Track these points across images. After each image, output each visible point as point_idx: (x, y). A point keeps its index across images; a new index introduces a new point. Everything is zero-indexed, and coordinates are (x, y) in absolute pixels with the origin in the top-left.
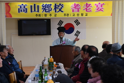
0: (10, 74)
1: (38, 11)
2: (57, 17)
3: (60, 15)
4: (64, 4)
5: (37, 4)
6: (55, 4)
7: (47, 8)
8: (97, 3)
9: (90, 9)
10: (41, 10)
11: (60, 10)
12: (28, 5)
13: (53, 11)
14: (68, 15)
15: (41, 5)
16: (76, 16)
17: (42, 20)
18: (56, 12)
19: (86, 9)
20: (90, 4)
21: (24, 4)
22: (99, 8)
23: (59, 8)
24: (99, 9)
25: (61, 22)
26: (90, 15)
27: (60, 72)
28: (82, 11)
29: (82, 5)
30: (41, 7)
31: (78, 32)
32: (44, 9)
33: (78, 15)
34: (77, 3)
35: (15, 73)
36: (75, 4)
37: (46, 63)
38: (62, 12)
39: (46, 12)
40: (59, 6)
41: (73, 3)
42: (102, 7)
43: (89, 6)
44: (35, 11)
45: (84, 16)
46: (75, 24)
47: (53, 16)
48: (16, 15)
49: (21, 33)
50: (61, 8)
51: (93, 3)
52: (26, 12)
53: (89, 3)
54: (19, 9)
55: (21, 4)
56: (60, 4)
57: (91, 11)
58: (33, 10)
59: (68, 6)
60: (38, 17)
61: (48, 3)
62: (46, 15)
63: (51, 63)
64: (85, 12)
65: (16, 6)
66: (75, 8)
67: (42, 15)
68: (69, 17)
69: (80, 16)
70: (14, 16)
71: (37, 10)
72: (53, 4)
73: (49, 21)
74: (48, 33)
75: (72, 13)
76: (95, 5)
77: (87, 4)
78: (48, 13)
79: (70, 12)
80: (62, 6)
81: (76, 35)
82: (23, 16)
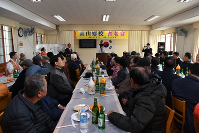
3: (101, 37)
4: (104, 31)
5: (89, 31)
7: (95, 33)
8: (121, 32)
9: (117, 34)
10: (91, 35)
12: (85, 32)
13: (98, 35)
15: (91, 32)
16: (110, 38)
17: (92, 40)
19: (115, 34)
20: (117, 32)
23: (101, 33)
24: (122, 35)
25: (102, 41)
26: (117, 38)
28: (113, 35)
29: (113, 32)
31: (111, 47)
32: (93, 34)
37: (95, 61)
38: (103, 36)
41: (108, 31)
44: (88, 35)
45: (114, 38)
46: (109, 43)
47: (98, 38)
48: (79, 37)
49: (81, 47)
51: (119, 32)
54: (80, 34)
57: (118, 36)
59: (106, 33)
60: (90, 38)
61: (95, 31)
64: (114, 36)
65: (78, 32)
67: (92, 37)
68: (106, 38)
69: (112, 38)
70: (77, 38)
72: (98, 32)
73: (95, 40)
74: (95, 47)
78: (95, 36)
79: (107, 36)
80: (103, 33)
81: (110, 48)
82: (82, 37)
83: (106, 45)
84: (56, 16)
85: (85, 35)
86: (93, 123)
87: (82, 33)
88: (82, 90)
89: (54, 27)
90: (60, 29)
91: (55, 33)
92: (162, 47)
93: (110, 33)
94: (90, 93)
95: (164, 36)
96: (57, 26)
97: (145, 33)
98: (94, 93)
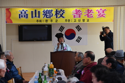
0: (9, 81)
1: (39, 17)
2: (58, 22)
3: (61, 21)
4: (66, 9)
5: (38, 10)
6: (57, 10)
7: (48, 13)
8: (99, 9)
9: (91, 14)
10: (42, 16)
11: (61, 16)
12: (29, 11)
13: (54, 17)
14: (69, 20)
15: (42, 10)
16: (77, 22)
17: (43, 26)
18: (57, 17)
19: (88, 15)
20: (92, 10)
21: (25, 9)
22: (100, 14)
23: (60, 13)
25: (62, 28)
26: (91, 21)
27: (60, 79)
28: (83, 16)
29: (84, 11)
30: (42, 13)
31: (80, 38)
32: (45, 14)
33: (79, 20)
34: (78, 9)
35: (14, 79)
36: (76, 10)
38: (63, 17)
39: (47, 17)
40: (60, 12)
41: (74, 9)
42: (103, 13)
43: (90, 12)
44: (36, 16)
45: (86, 21)
46: (76, 30)
47: (54, 22)
50: (62, 14)
51: (95, 9)
52: (27, 17)
53: (90, 9)
54: (20, 15)
55: (21, 9)
56: (61, 10)
57: (92, 17)
58: (34, 16)
59: (70, 12)
60: (39, 23)
61: (49, 9)
62: (47, 21)
63: (51, 70)
64: (86, 18)
66: (76, 13)
67: (43, 21)
68: (71, 22)
69: (82, 22)
70: (15, 22)
71: (37, 16)
72: (54, 10)
73: (50, 26)
74: (49, 39)
75: (73, 19)
76: (97, 11)
77: (88, 10)
78: (49, 19)
79: (71, 17)
80: (64, 12)
82: (24, 21)
83: (71, 35)
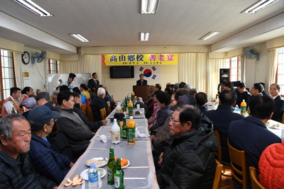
2: (139, 64)
3: (141, 63)
5: (124, 55)
6: (138, 55)
7: (131, 58)
8: (168, 55)
9: (163, 59)
10: (127, 59)
12: (117, 56)
13: (136, 60)
14: (147, 63)
15: (127, 56)
16: (153, 64)
17: (128, 67)
18: (138, 61)
19: (160, 59)
23: (140, 58)
24: (170, 59)
26: (163, 63)
28: (157, 60)
29: (158, 56)
30: (127, 57)
31: (155, 76)
32: (129, 59)
36: (152, 55)
37: (130, 96)
38: (143, 61)
39: (130, 61)
41: (150, 55)
42: (172, 57)
43: (162, 57)
44: (122, 60)
45: (159, 64)
46: (152, 70)
47: (136, 64)
48: (109, 63)
49: (112, 77)
50: (142, 58)
51: (165, 55)
52: (116, 61)
53: (162, 55)
54: (111, 59)
56: (141, 55)
59: (147, 57)
60: (125, 65)
61: (132, 55)
62: (130, 63)
64: (159, 61)
65: (108, 57)
67: (128, 63)
69: (156, 64)
70: (107, 64)
71: (124, 59)
72: (136, 55)
73: (133, 67)
74: (132, 76)
75: (150, 62)
78: (132, 62)
79: (148, 61)
80: (143, 56)
81: (153, 78)
82: (114, 64)
83: (148, 73)
84: (75, 35)
85: (118, 60)
86: (109, 183)
87: (113, 57)
88: (103, 137)
89: (73, 50)
90: (82, 52)
91: (76, 58)
92: (225, 76)
93: (153, 57)
94: (113, 142)
95: (228, 60)
96: (78, 49)
97: (202, 57)
98: (119, 141)
